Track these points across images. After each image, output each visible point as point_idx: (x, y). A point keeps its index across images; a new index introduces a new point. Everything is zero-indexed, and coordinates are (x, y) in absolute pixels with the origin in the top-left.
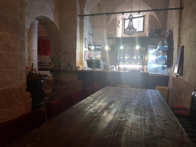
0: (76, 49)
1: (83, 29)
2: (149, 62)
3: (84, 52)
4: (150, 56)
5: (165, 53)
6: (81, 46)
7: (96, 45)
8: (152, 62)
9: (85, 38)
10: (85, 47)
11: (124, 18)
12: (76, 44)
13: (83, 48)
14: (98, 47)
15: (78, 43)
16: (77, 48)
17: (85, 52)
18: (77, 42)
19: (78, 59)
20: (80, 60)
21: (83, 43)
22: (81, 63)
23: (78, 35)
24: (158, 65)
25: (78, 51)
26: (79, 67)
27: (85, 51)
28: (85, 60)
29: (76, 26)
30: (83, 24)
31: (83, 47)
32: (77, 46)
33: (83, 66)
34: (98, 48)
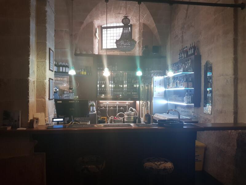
0: (27, 74)
1: (45, 26)
2: (154, 96)
3: (47, 81)
4: (155, 86)
5: (190, 84)
6: (41, 67)
7: (61, 66)
8: (159, 96)
9: (50, 49)
10: (50, 69)
11: (101, 26)
12: (29, 62)
13: (45, 71)
14: (64, 68)
15: (33, 59)
16: (31, 71)
17: (49, 81)
18: (31, 57)
19: (32, 99)
20: (37, 101)
21: (45, 58)
22: (42, 108)
23: (33, 39)
24: (167, 101)
25: (32, 78)
26: (37, 119)
27: (50, 79)
28: (49, 99)
29: (28, 15)
30: (45, 16)
31: (45, 68)
32: (30, 65)
33: (45, 115)
34: (64, 71)
